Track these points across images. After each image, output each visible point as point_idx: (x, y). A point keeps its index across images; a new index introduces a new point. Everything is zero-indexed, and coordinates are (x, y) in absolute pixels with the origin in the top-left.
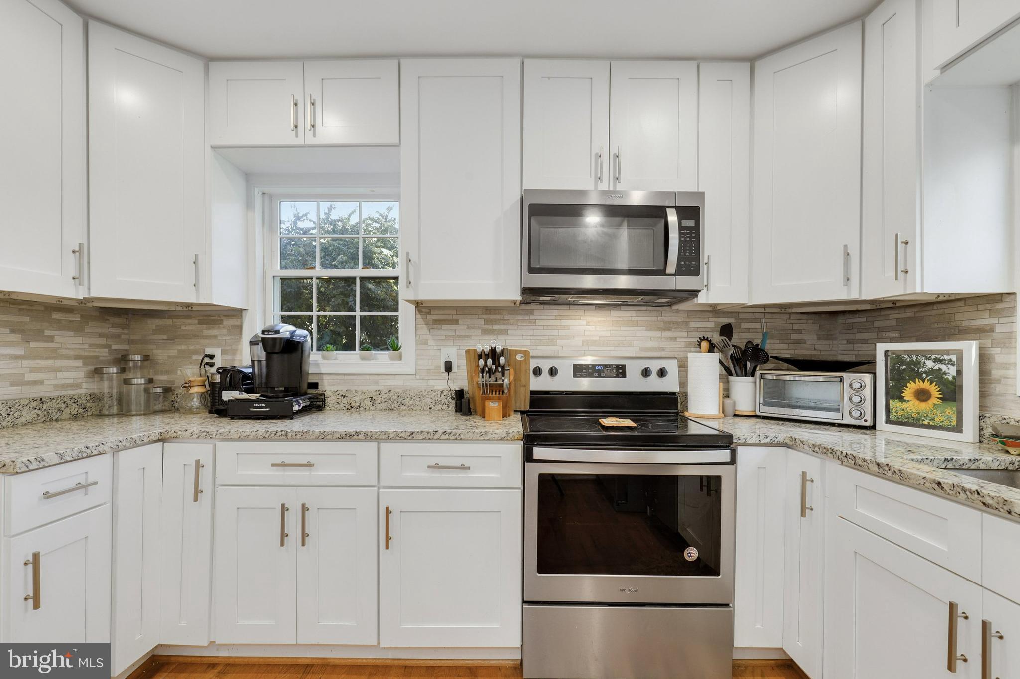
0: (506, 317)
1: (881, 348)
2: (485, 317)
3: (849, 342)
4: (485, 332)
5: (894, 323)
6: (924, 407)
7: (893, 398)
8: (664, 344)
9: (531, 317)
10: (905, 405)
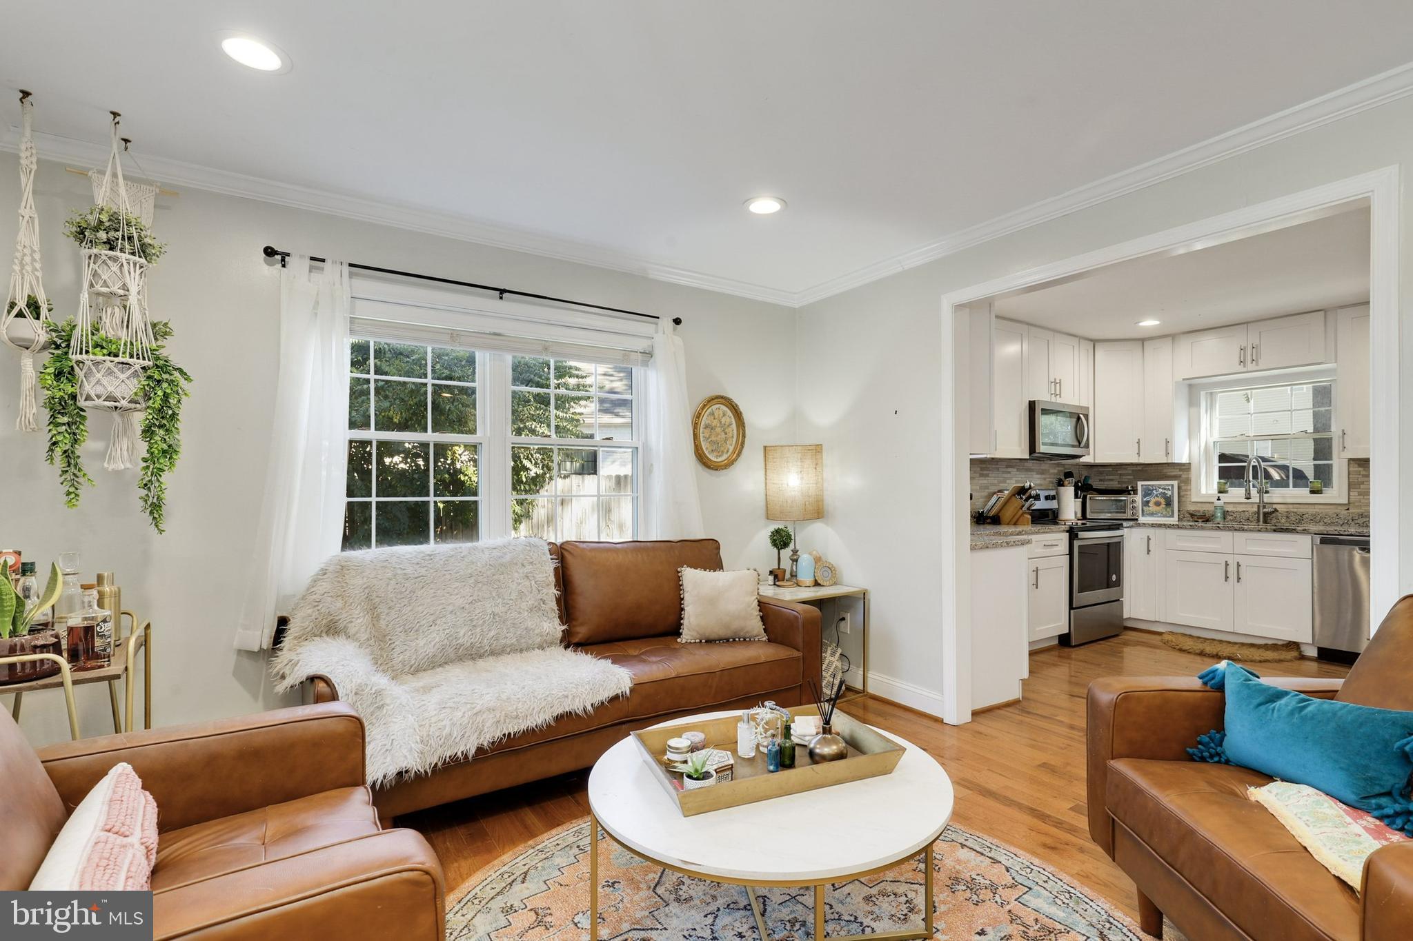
0: (988, 466)
1: (1140, 484)
2: (981, 466)
3: (1101, 480)
4: (982, 475)
5: (1130, 472)
6: (1158, 508)
7: (1145, 506)
8: (1042, 482)
9: (998, 466)
10: (1151, 508)
